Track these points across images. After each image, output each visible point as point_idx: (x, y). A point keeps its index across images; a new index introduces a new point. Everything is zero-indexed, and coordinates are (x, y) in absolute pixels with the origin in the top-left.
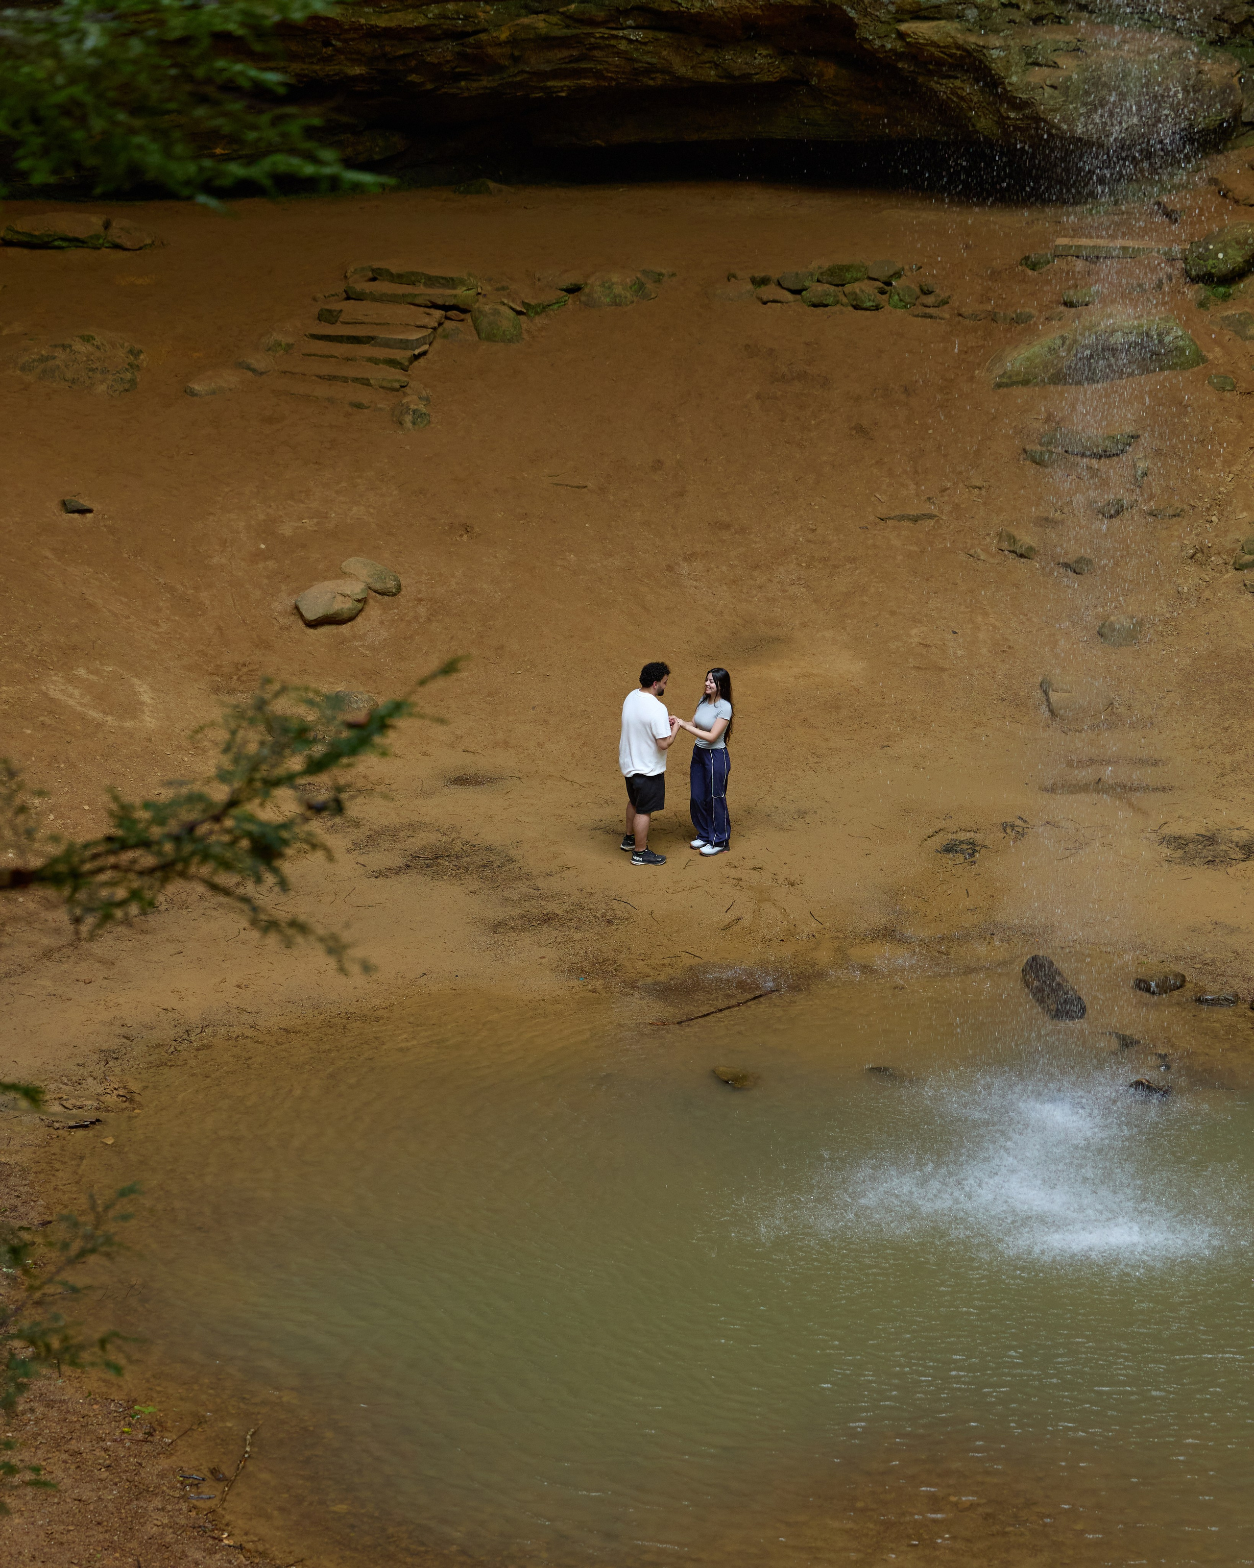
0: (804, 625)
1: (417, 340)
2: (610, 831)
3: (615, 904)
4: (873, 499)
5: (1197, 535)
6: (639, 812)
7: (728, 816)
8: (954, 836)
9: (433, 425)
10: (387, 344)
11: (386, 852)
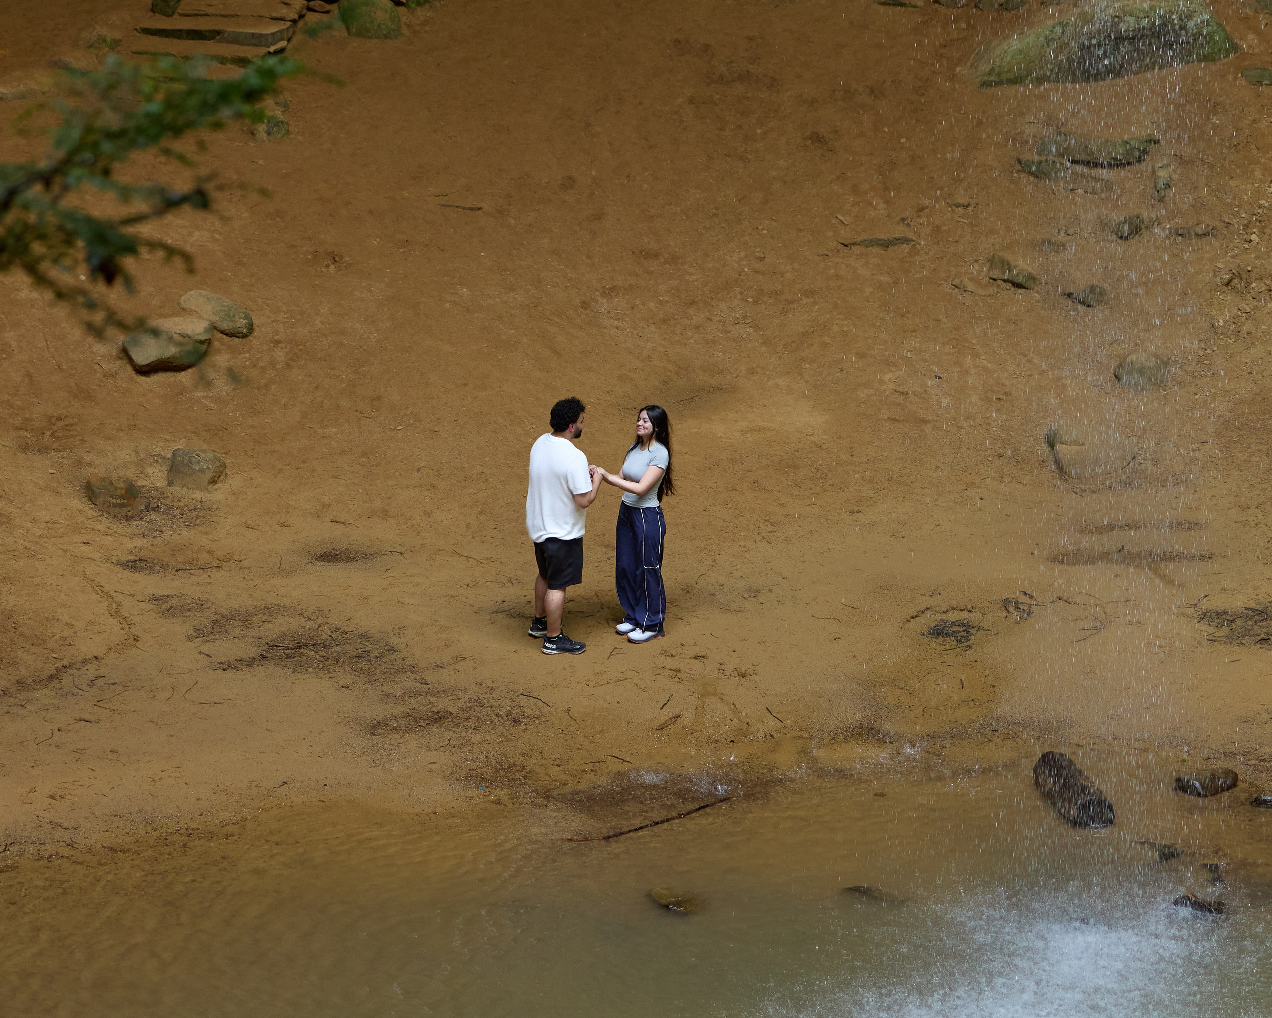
0: (752, 372)
1: (273, 34)
2: (515, 614)
3: (523, 701)
4: (834, 221)
5: (1233, 257)
6: (552, 587)
7: (664, 593)
8: (944, 617)
9: (292, 136)
10: (236, 39)
11: (236, 640)
